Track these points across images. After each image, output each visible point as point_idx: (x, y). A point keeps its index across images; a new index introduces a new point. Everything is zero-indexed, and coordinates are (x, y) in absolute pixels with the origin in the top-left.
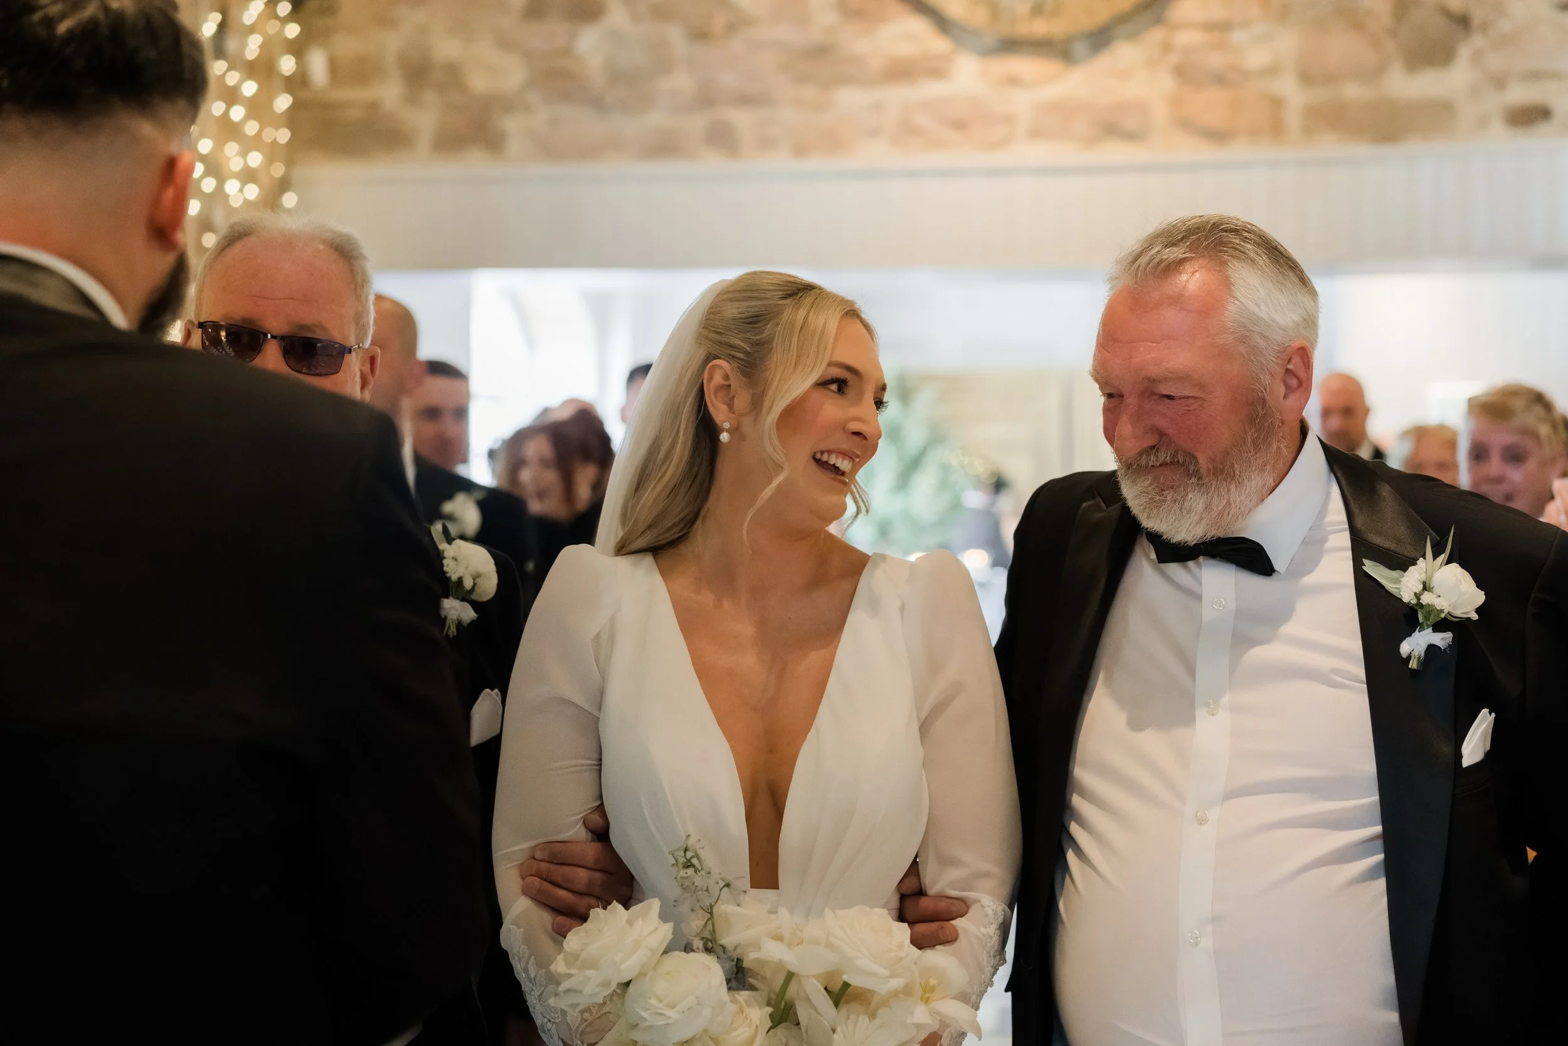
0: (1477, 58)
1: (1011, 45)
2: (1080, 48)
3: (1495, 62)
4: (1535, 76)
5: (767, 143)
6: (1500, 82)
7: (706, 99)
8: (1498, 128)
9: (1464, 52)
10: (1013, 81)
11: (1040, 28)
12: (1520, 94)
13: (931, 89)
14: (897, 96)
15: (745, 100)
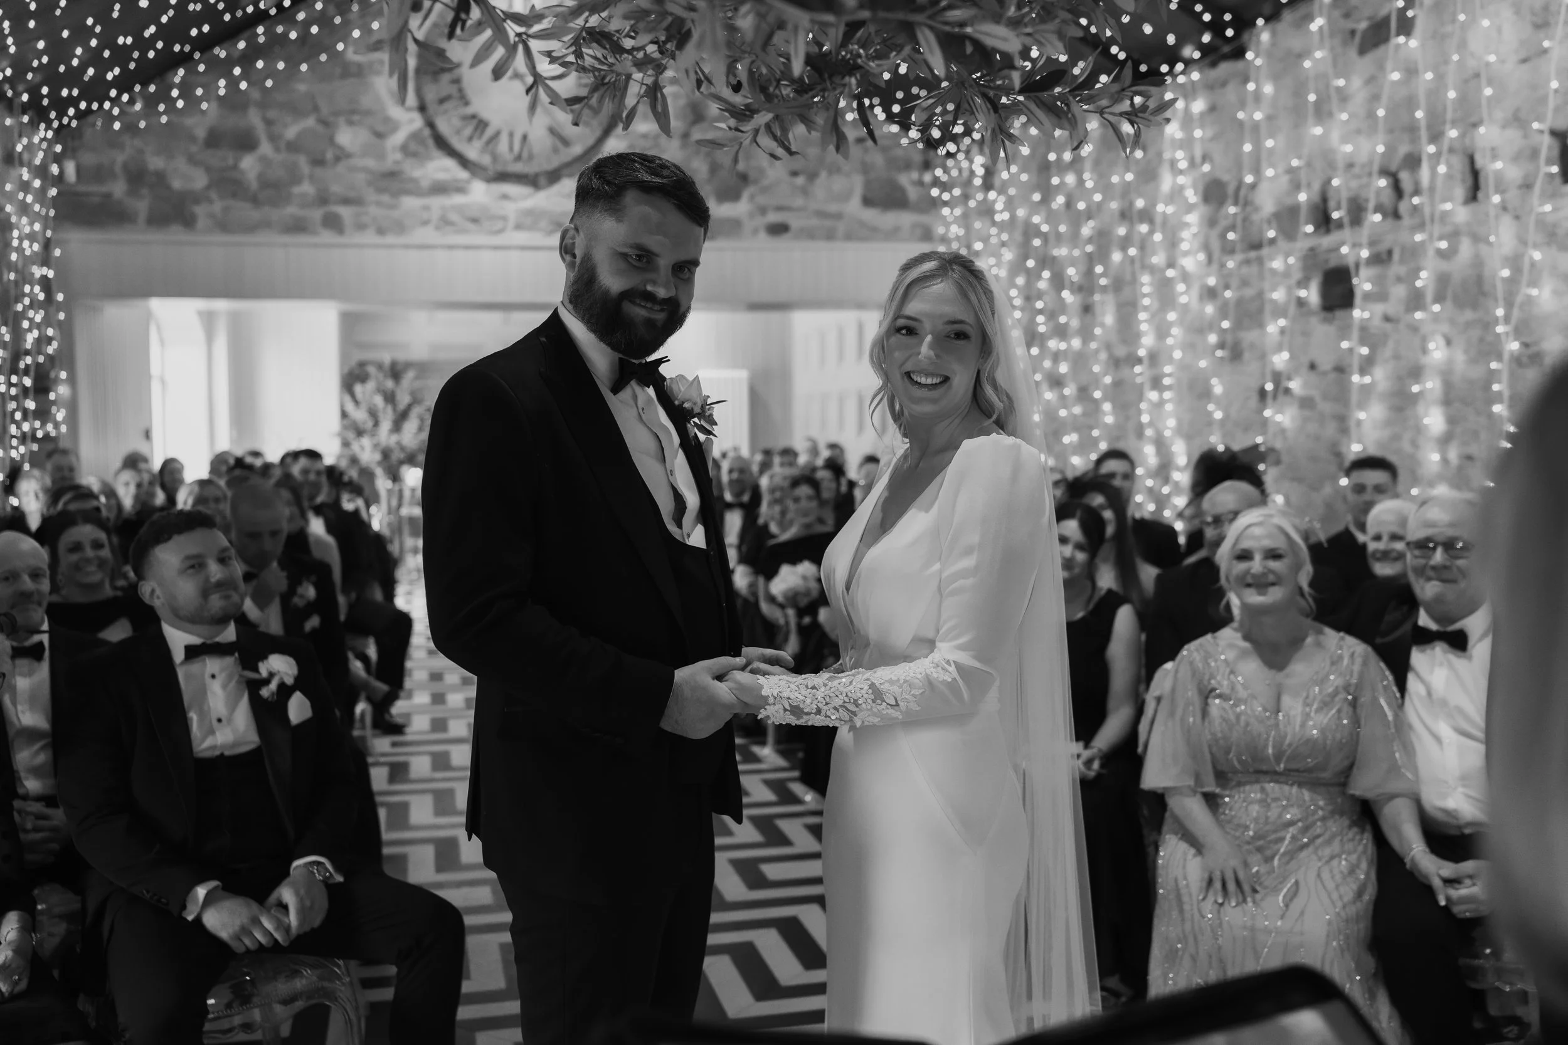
0: (752, 198)
1: (503, 177)
2: (542, 181)
3: (761, 200)
4: (780, 209)
5: (361, 227)
6: (763, 211)
7: (323, 199)
8: (763, 235)
9: (746, 195)
10: (505, 197)
11: (518, 168)
12: (773, 217)
13: (458, 199)
14: (437, 203)
15: (346, 201)
